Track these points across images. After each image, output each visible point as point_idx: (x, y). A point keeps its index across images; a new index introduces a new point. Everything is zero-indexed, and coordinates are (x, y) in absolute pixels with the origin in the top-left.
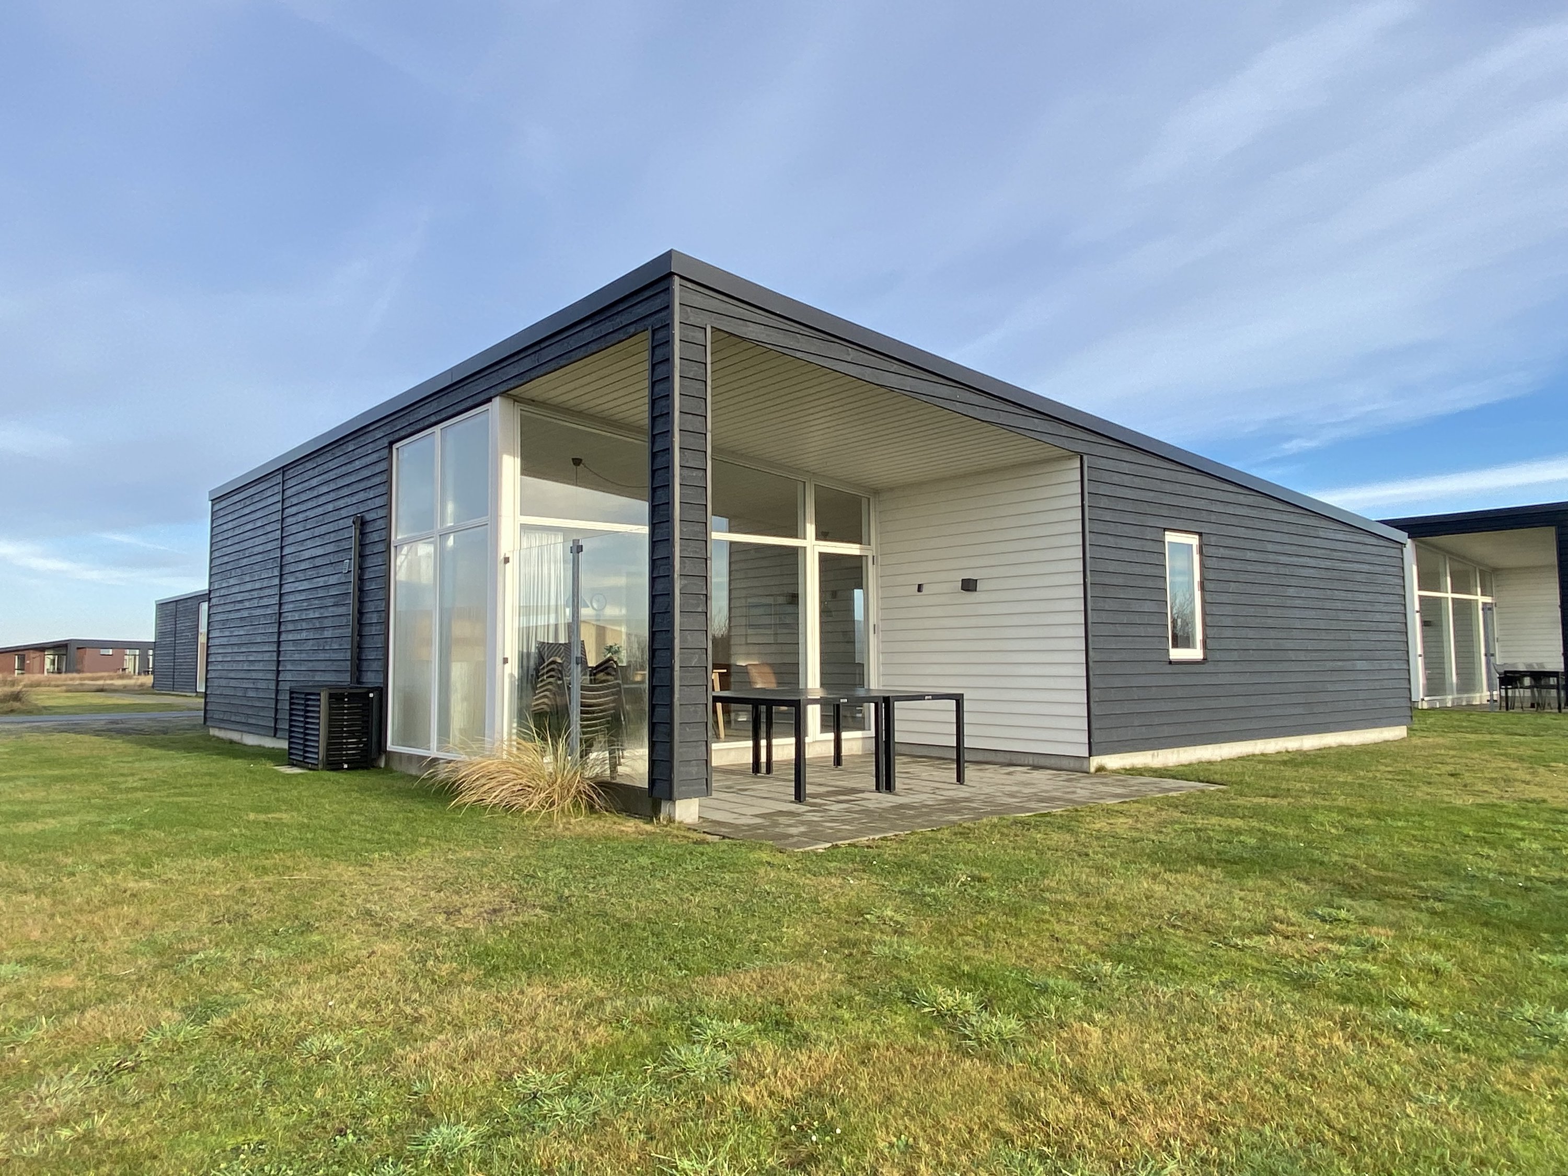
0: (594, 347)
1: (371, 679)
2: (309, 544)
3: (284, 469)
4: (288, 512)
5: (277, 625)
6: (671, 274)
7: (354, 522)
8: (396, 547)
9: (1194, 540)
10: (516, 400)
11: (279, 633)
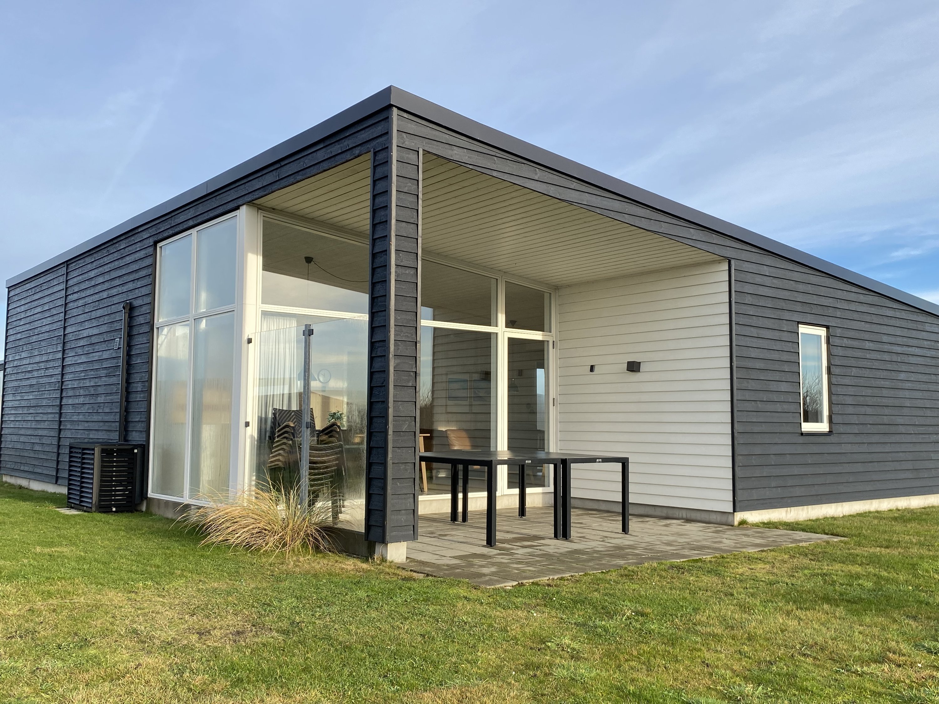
0: (325, 165)
1: (136, 437)
2: (87, 325)
3: (67, 263)
4: (70, 298)
5: (59, 391)
6: (390, 106)
7: (124, 308)
8: (158, 328)
9: (822, 332)
10: (260, 208)
11: (61, 398)
